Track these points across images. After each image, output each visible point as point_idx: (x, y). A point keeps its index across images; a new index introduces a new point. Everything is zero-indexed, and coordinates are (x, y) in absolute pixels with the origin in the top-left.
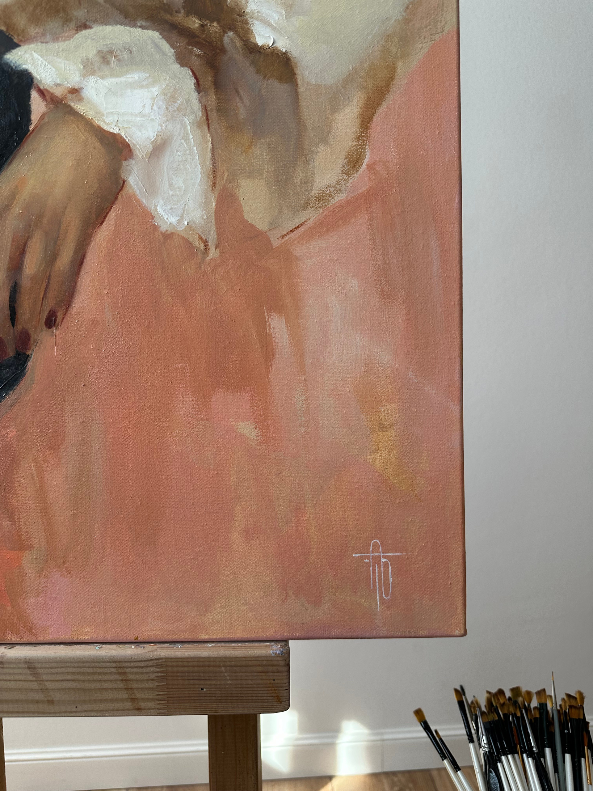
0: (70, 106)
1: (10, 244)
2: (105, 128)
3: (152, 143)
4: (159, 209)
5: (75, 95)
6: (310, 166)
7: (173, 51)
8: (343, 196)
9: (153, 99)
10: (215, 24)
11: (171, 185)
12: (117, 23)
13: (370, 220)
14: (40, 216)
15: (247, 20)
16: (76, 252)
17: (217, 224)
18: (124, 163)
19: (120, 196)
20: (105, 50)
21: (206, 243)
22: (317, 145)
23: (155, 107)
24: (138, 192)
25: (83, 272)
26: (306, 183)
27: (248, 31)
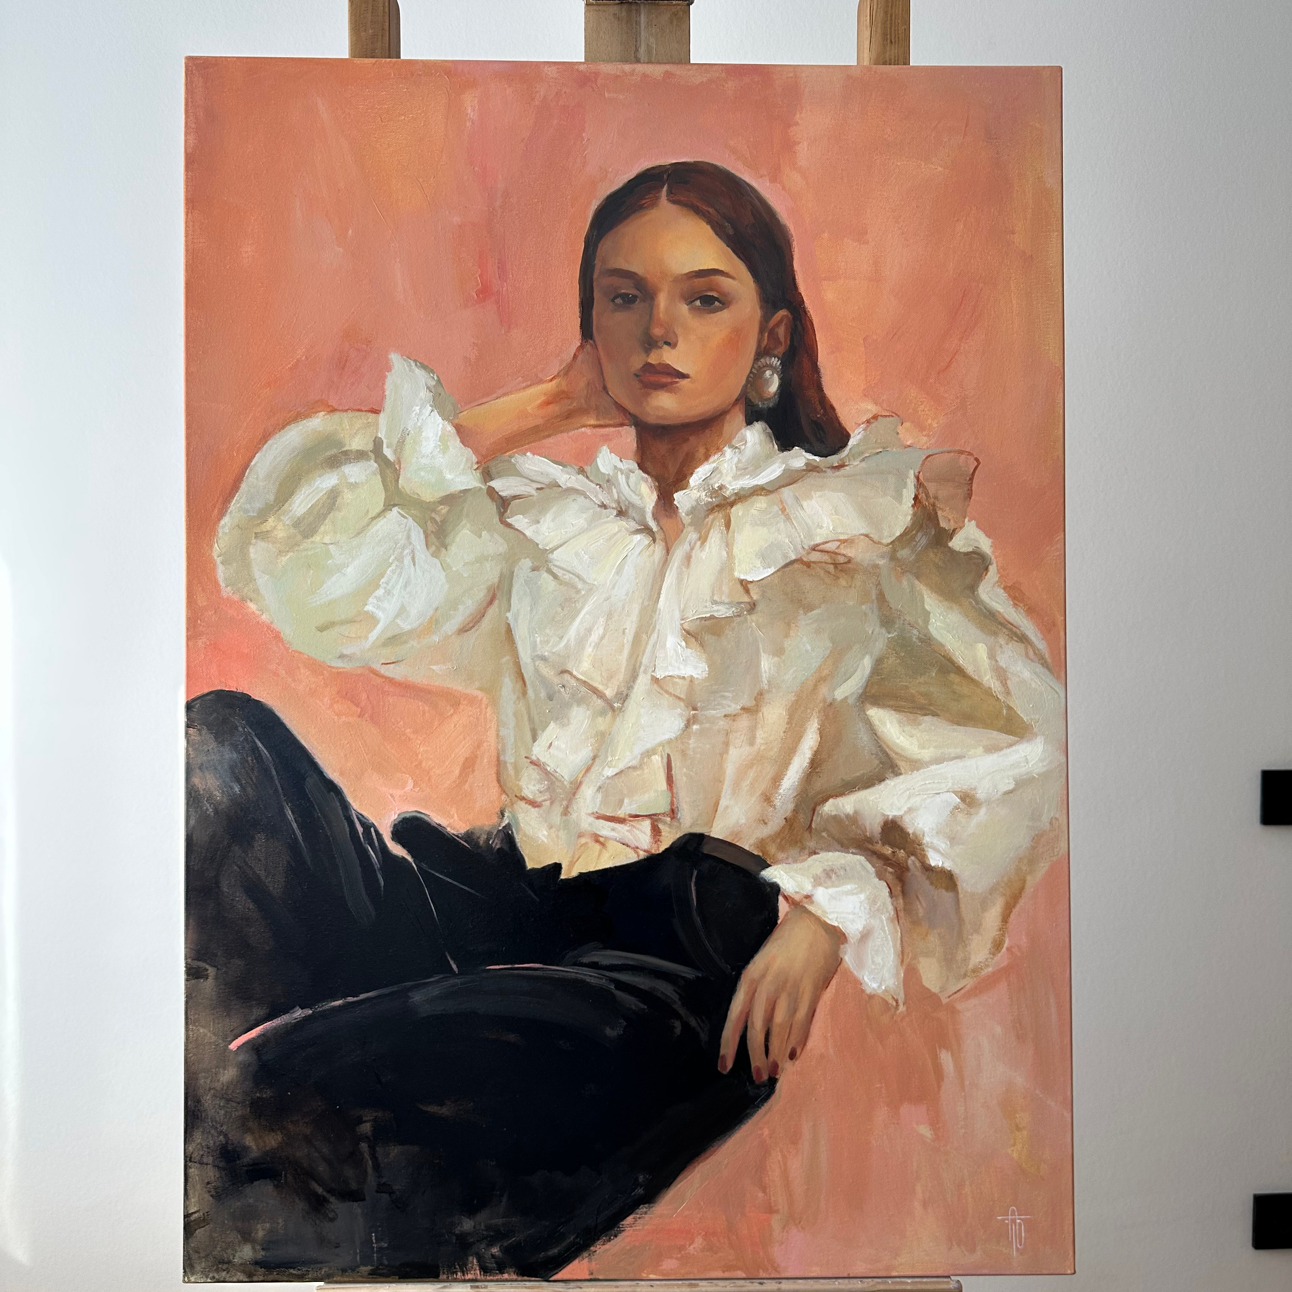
0: (805, 907)
1: (764, 1001)
2: (829, 922)
3: (860, 932)
4: (866, 979)
5: (808, 899)
6: (967, 949)
7: (874, 869)
8: (990, 969)
9: (861, 902)
10: (902, 851)
11: (873, 962)
12: (836, 850)
13: (1009, 985)
14: (785, 982)
15: (923, 848)
16: (810, 1008)
17: (904, 988)
18: (842, 946)
19: (839, 969)
20: (828, 869)
21: (897, 1001)
22: (972, 935)
23: (862, 908)
24: (851, 966)
25: (814, 1021)
26: (965, 960)
27: (925, 856)
